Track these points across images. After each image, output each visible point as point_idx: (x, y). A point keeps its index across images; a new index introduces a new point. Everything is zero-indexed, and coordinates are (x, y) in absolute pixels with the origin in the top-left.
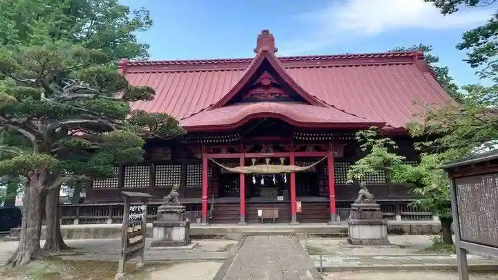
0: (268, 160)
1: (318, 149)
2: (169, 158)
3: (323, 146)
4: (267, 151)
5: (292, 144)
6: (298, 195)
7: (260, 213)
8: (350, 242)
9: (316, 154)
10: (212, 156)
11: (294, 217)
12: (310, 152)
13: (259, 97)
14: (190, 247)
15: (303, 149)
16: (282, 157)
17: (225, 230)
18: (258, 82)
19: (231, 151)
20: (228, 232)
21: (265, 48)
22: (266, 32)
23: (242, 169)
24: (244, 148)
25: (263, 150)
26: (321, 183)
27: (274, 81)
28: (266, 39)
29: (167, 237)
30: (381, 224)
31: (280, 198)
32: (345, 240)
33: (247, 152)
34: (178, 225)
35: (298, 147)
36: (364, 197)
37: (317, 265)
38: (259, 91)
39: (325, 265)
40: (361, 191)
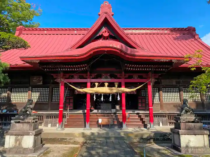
0: (106, 84)
1: (141, 77)
2: (41, 84)
3: (144, 75)
4: (106, 78)
5: (123, 74)
7: (100, 121)
9: (139, 80)
12: (135, 79)
15: (130, 77)
16: (116, 82)
20: (76, 137)
23: (88, 90)
24: (90, 75)
25: (103, 77)
29: (17, 145)
33: (93, 78)
34: (28, 134)
35: (127, 75)
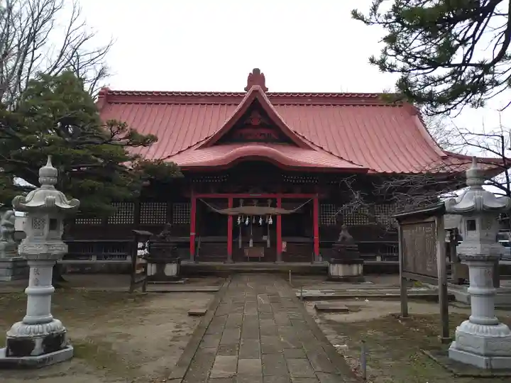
0: (255, 202)
1: (305, 191)
2: (155, 196)
4: (256, 192)
5: (279, 186)
6: (283, 235)
7: (246, 252)
9: (302, 196)
10: (201, 196)
11: (279, 256)
12: (297, 194)
14: (182, 281)
16: (270, 198)
17: (213, 268)
18: (247, 121)
20: (216, 270)
21: (254, 87)
22: (256, 71)
23: (230, 211)
25: (252, 191)
27: (264, 122)
28: (256, 78)
29: (160, 272)
30: (359, 263)
31: (265, 238)
33: (236, 193)
34: (170, 262)
35: (285, 189)
36: (344, 238)
37: (299, 295)
38: (249, 130)
39: (305, 295)
40: (342, 232)
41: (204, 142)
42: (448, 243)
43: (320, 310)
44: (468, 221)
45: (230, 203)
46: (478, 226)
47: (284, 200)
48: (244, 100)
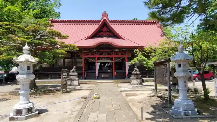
1: (122, 54)
2: (70, 56)
3: (124, 53)
5: (114, 53)
6: (115, 69)
7: (102, 76)
8: (131, 84)
9: (122, 56)
10: (86, 56)
11: (114, 77)
12: (120, 56)
13: (102, 36)
14: (80, 86)
15: (117, 54)
17: (90, 82)
18: (102, 30)
19: (92, 55)
21: (105, 18)
22: (105, 13)
24: (97, 54)
25: (104, 54)
26: (123, 65)
27: (108, 30)
28: (105, 14)
30: (140, 78)
31: (109, 71)
32: (130, 84)
34: (76, 80)
36: (136, 70)
37: (120, 90)
38: (102, 33)
39: (122, 90)
40: (135, 69)
41: (87, 37)
42: (171, 71)
43: (127, 95)
44: (178, 64)
45: (96, 59)
46: (182, 66)
47: (115, 58)
48: (101, 23)
